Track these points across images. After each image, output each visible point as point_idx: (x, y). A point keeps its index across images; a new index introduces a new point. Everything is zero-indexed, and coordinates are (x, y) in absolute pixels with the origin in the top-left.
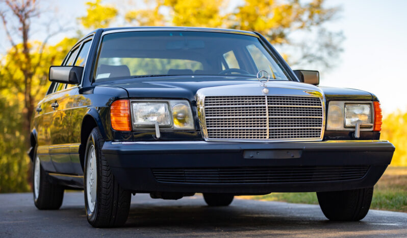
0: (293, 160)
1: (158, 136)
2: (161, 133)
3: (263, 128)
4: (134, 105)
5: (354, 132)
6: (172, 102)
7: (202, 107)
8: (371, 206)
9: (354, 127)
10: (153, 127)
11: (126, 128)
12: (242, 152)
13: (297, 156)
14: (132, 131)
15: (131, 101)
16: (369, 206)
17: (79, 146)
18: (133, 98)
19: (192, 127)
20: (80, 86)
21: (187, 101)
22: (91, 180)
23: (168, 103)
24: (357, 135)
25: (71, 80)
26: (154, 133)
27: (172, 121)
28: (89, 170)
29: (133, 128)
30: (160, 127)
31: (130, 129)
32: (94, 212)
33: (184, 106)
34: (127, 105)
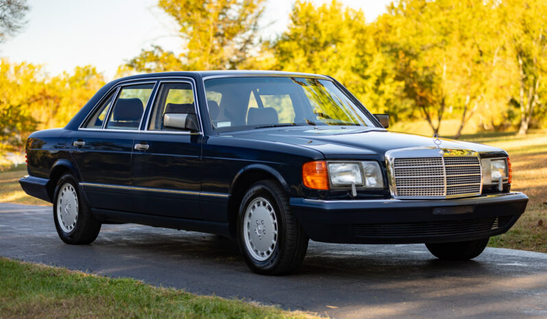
0: (468, 214)
1: (355, 194)
2: (358, 192)
3: (441, 186)
4: (330, 165)
5: (498, 185)
6: (364, 163)
7: (391, 169)
8: (488, 244)
9: (498, 181)
10: (350, 186)
11: (324, 187)
13: (471, 210)
14: (330, 190)
15: (327, 162)
16: (487, 243)
17: (227, 196)
18: (328, 159)
19: (381, 186)
20: (201, 133)
21: (376, 163)
22: (259, 231)
23: (361, 164)
24: (501, 188)
25: (188, 127)
26: (350, 191)
27: (364, 180)
28: (247, 220)
29: (331, 187)
30: (357, 186)
31: (329, 188)
32: (272, 262)
33: (374, 167)
34: (323, 166)
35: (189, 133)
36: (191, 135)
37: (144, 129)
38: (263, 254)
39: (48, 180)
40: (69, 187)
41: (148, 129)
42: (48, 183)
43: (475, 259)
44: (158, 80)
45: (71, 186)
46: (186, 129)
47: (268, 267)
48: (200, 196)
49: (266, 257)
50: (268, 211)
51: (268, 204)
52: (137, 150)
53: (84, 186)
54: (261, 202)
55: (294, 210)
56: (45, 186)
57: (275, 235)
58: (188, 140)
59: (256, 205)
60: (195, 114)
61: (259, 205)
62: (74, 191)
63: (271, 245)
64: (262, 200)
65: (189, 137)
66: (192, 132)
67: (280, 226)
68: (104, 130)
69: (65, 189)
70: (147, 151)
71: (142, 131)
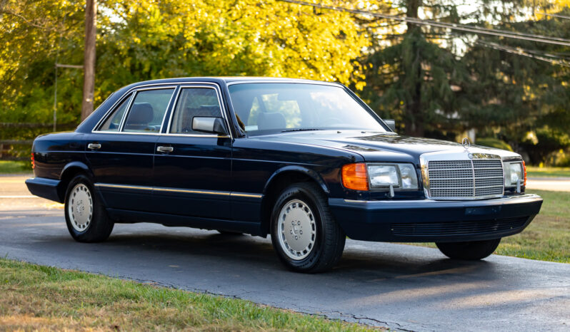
1: (393, 195)
2: (395, 193)
3: (470, 188)
4: (369, 167)
5: (516, 188)
6: (400, 165)
7: (425, 171)
9: (516, 184)
10: (388, 187)
11: (364, 188)
12: (464, 208)
14: (370, 191)
15: (367, 164)
17: (261, 196)
18: (367, 162)
19: (416, 187)
20: (229, 136)
21: (411, 165)
22: (295, 231)
23: (397, 166)
24: (519, 190)
25: (216, 130)
26: (388, 192)
27: (400, 182)
28: (281, 221)
29: (370, 188)
30: (394, 187)
31: (368, 189)
32: (311, 261)
33: (410, 169)
34: (363, 168)
35: (216, 136)
36: (219, 138)
37: (165, 132)
38: (299, 253)
39: (58, 181)
40: (82, 188)
41: (170, 132)
42: (60, 184)
43: (485, 259)
44: (179, 86)
45: (84, 186)
46: (214, 132)
47: (306, 266)
48: (230, 196)
49: (303, 256)
50: (304, 212)
51: (305, 205)
52: (160, 153)
53: (100, 187)
54: (297, 204)
55: (333, 211)
56: (56, 187)
57: (313, 235)
58: (215, 143)
59: (291, 207)
60: (222, 118)
61: (294, 207)
62: (88, 191)
63: (308, 245)
64: (297, 202)
65: (217, 140)
66: (219, 135)
67: (318, 226)
68: (120, 132)
69: (78, 189)
70: (171, 153)
71: (164, 134)
